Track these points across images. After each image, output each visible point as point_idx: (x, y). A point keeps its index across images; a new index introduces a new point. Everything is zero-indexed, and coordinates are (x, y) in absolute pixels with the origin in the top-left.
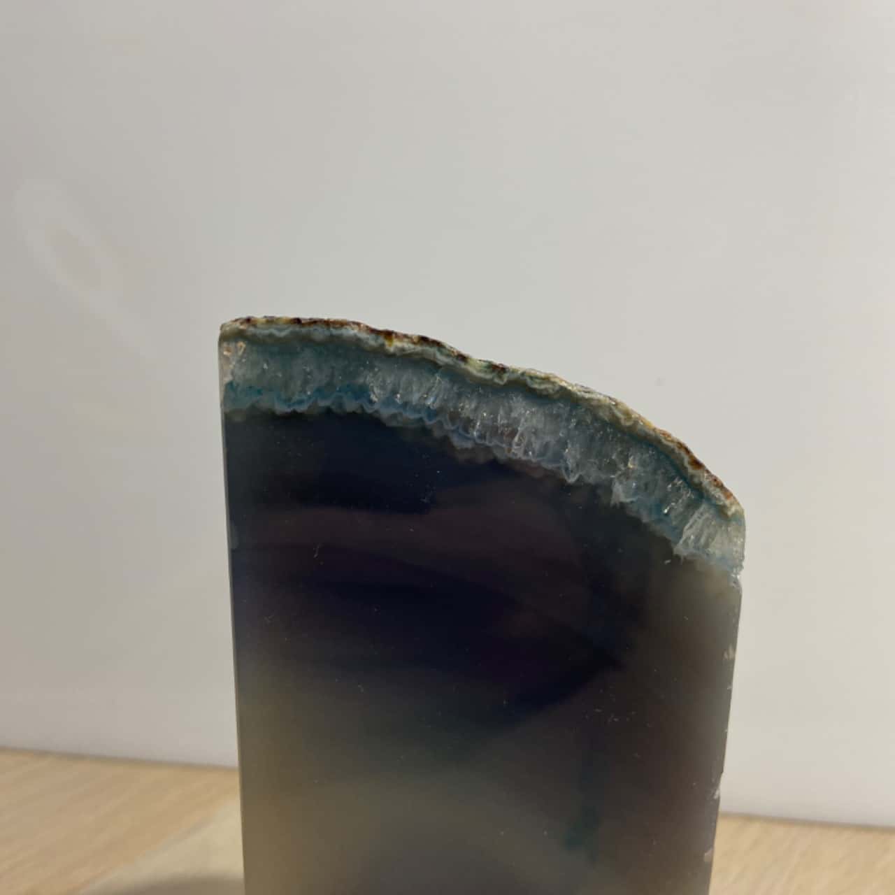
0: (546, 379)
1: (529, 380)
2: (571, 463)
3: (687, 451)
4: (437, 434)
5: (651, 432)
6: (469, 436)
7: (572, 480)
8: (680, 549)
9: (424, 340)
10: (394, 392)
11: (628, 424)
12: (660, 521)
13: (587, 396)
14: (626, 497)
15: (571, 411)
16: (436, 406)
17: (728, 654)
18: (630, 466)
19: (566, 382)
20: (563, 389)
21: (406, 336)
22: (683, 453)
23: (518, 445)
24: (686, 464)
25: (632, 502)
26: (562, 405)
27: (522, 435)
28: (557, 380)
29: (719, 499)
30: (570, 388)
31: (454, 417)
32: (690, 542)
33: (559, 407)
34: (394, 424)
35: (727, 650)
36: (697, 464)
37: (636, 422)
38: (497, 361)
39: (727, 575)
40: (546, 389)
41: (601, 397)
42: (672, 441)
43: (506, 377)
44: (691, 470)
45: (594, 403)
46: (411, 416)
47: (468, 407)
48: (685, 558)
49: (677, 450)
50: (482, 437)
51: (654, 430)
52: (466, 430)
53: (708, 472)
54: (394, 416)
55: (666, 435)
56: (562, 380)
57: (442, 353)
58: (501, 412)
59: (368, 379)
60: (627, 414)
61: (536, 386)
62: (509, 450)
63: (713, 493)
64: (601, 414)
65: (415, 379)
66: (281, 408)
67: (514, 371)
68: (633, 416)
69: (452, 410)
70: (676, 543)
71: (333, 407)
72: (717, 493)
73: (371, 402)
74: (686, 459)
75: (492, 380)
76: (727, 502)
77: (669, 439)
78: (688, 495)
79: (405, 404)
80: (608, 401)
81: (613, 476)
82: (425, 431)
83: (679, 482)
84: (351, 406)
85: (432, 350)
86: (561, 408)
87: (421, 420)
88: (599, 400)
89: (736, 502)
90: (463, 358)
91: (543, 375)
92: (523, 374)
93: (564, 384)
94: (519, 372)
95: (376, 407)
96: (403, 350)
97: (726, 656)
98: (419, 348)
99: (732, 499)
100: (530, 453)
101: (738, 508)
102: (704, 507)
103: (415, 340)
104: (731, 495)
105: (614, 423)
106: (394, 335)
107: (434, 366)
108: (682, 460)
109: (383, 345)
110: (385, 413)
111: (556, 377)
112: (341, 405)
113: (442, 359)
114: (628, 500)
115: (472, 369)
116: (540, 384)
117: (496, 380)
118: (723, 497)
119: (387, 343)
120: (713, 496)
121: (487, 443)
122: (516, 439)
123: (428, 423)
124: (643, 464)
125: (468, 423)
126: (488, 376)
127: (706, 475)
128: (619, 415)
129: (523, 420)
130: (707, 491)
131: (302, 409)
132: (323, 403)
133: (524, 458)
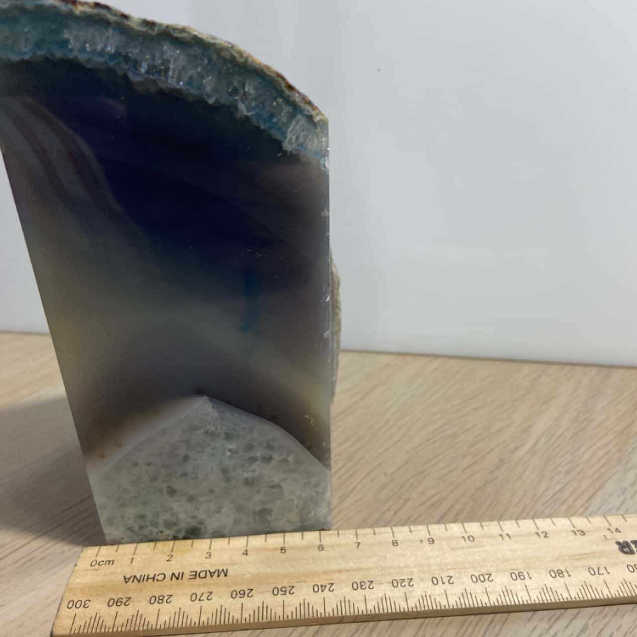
0: (183, 30)
1: (172, 32)
2: (208, 89)
3: (283, 79)
4: (119, 72)
5: (258, 66)
6: (139, 72)
7: (211, 101)
8: (287, 146)
9: (97, 5)
10: (84, 43)
11: (241, 60)
12: (272, 128)
13: (212, 41)
14: (248, 111)
15: (202, 53)
16: (113, 51)
17: (324, 213)
18: (246, 89)
19: (197, 32)
20: (195, 37)
21: (85, 3)
22: (280, 80)
23: (172, 78)
24: (284, 88)
25: (252, 115)
26: (196, 49)
27: (174, 71)
28: (190, 30)
29: (308, 111)
30: (200, 36)
31: (127, 59)
32: (293, 141)
33: (195, 51)
34: (89, 66)
35: (323, 210)
36: (290, 87)
37: (247, 59)
38: (150, 18)
39: (319, 162)
40: (184, 38)
41: (222, 42)
42: (272, 72)
43: (156, 29)
44: (287, 92)
45: (218, 46)
46: (98, 59)
47: (134, 52)
48: (291, 152)
49: (276, 78)
50: (147, 72)
51: (260, 64)
52: (137, 69)
53: (298, 92)
54: (88, 60)
55: (268, 68)
56: (195, 31)
57: (111, 14)
58: (158, 55)
59: (66, 35)
60: (240, 53)
61: (177, 35)
62: (167, 81)
63: (304, 107)
64: (223, 54)
65: (96, 33)
66: (15, 58)
67: (161, 25)
68: (245, 55)
69: (124, 54)
70: (284, 142)
71: (49, 56)
72: (307, 108)
73: (71, 50)
74: (283, 84)
75: (147, 32)
76: (313, 113)
77: (270, 70)
78: (287, 109)
79: (94, 51)
80: (227, 45)
81: (237, 97)
82: (111, 71)
83: (280, 100)
84: (58, 54)
85: (104, 12)
86: (196, 50)
87: (106, 63)
88: (220, 44)
89: (320, 113)
90: (125, 17)
91: (180, 27)
92: (167, 27)
93: (196, 33)
94: (165, 26)
95: (75, 53)
96: (85, 13)
97: (323, 214)
98: (95, 11)
99: (317, 111)
100: (181, 83)
101: (322, 118)
102: (299, 116)
103: (92, 5)
104: (316, 108)
105: (233, 60)
106: (77, 3)
107: (107, 24)
108: (280, 85)
109: (71, 11)
110: (82, 58)
111: (190, 29)
112: (53, 54)
113: (112, 18)
114: (249, 114)
115: (133, 25)
116: (181, 33)
117: (150, 32)
118: (310, 110)
119: (73, 8)
120: (304, 109)
121: (152, 77)
122: (170, 73)
123: (112, 64)
124: (256, 88)
125: (136, 64)
126: (144, 29)
127: (297, 95)
128: (235, 54)
129: (172, 61)
130: (299, 106)
131: (27, 57)
132: (41, 53)
133: (177, 87)
